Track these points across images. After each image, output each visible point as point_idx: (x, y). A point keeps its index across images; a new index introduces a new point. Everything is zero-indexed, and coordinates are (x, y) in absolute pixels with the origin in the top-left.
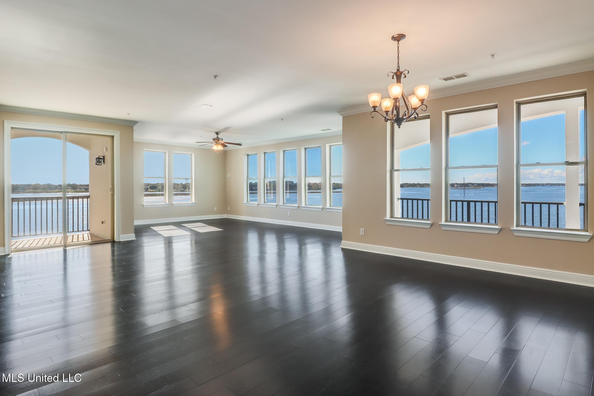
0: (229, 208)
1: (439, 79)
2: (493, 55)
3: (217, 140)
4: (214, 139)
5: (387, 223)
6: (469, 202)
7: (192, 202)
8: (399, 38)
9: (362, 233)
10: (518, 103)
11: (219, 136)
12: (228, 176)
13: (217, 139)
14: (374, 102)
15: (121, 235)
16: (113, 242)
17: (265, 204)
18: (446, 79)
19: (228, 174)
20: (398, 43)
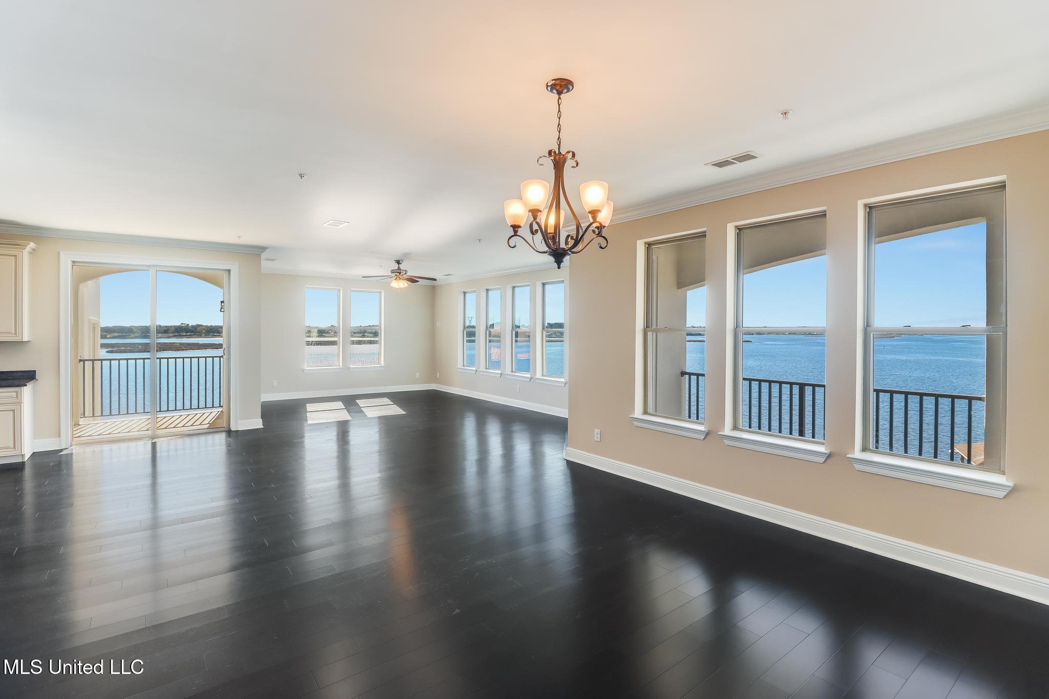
0: (438, 373)
1: (705, 164)
2: (785, 113)
3: (398, 273)
4: (393, 271)
5: (636, 424)
6: (802, 387)
8: (561, 86)
9: (597, 437)
10: (869, 207)
11: (402, 267)
12: (438, 325)
13: (397, 271)
14: (515, 217)
15: (239, 421)
16: (229, 432)
17: (487, 370)
18: (720, 165)
19: (438, 322)
20: (559, 98)
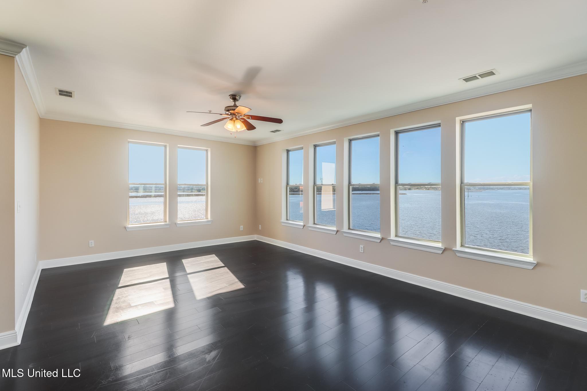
7: (207, 219)
